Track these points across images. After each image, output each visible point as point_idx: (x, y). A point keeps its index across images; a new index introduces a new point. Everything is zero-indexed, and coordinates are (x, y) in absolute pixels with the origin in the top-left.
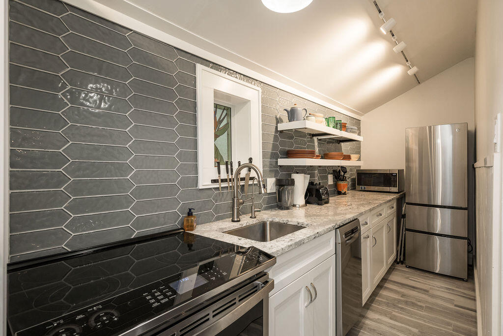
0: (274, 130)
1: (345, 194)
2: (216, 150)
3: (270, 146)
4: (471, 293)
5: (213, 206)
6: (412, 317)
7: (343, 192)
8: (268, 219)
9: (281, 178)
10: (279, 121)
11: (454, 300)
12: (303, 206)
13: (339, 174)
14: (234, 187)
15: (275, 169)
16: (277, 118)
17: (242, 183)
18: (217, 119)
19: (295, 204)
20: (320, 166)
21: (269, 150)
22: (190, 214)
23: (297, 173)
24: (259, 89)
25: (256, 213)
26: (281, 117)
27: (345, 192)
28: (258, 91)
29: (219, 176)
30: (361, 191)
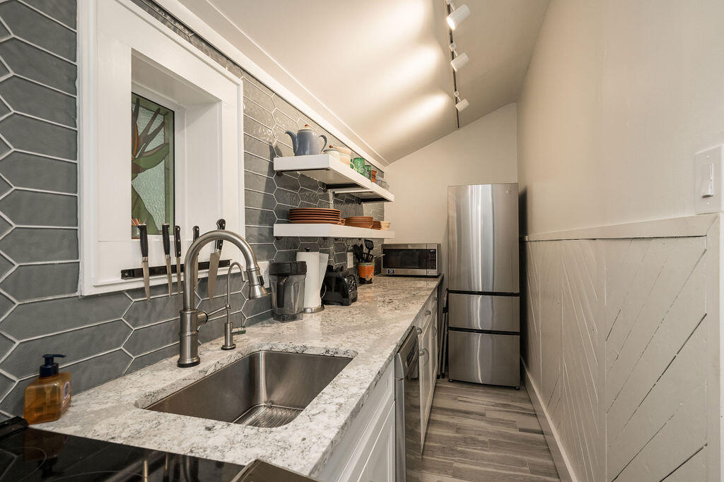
0: (266, 169)
1: (370, 282)
2: (136, 200)
3: (260, 199)
4: (528, 406)
5: (128, 333)
6: (478, 465)
7: (368, 279)
8: (262, 346)
9: (280, 261)
10: (275, 152)
11: (515, 421)
12: (318, 310)
13: (361, 250)
14: (183, 284)
15: (267, 244)
16: (271, 147)
17: (202, 274)
18: (140, 131)
19: (305, 306)
20: (336, 239)
21: (258, 207)
22: (49, 370)
23: (308, 251)
24: (240, 81)
25: (235, 337)
26: (279, 147)
27: (371, 280)
28: (238, 85)
29: (145, 262)
30: (387, 276)
